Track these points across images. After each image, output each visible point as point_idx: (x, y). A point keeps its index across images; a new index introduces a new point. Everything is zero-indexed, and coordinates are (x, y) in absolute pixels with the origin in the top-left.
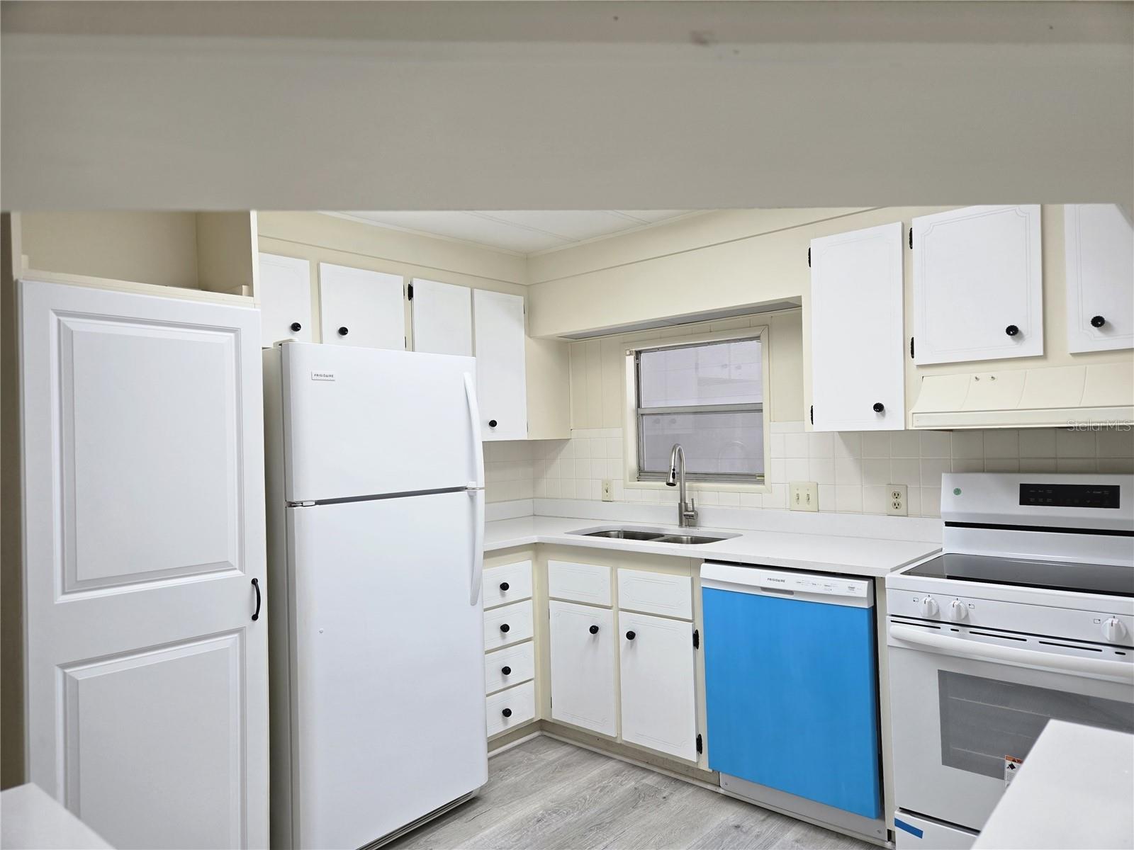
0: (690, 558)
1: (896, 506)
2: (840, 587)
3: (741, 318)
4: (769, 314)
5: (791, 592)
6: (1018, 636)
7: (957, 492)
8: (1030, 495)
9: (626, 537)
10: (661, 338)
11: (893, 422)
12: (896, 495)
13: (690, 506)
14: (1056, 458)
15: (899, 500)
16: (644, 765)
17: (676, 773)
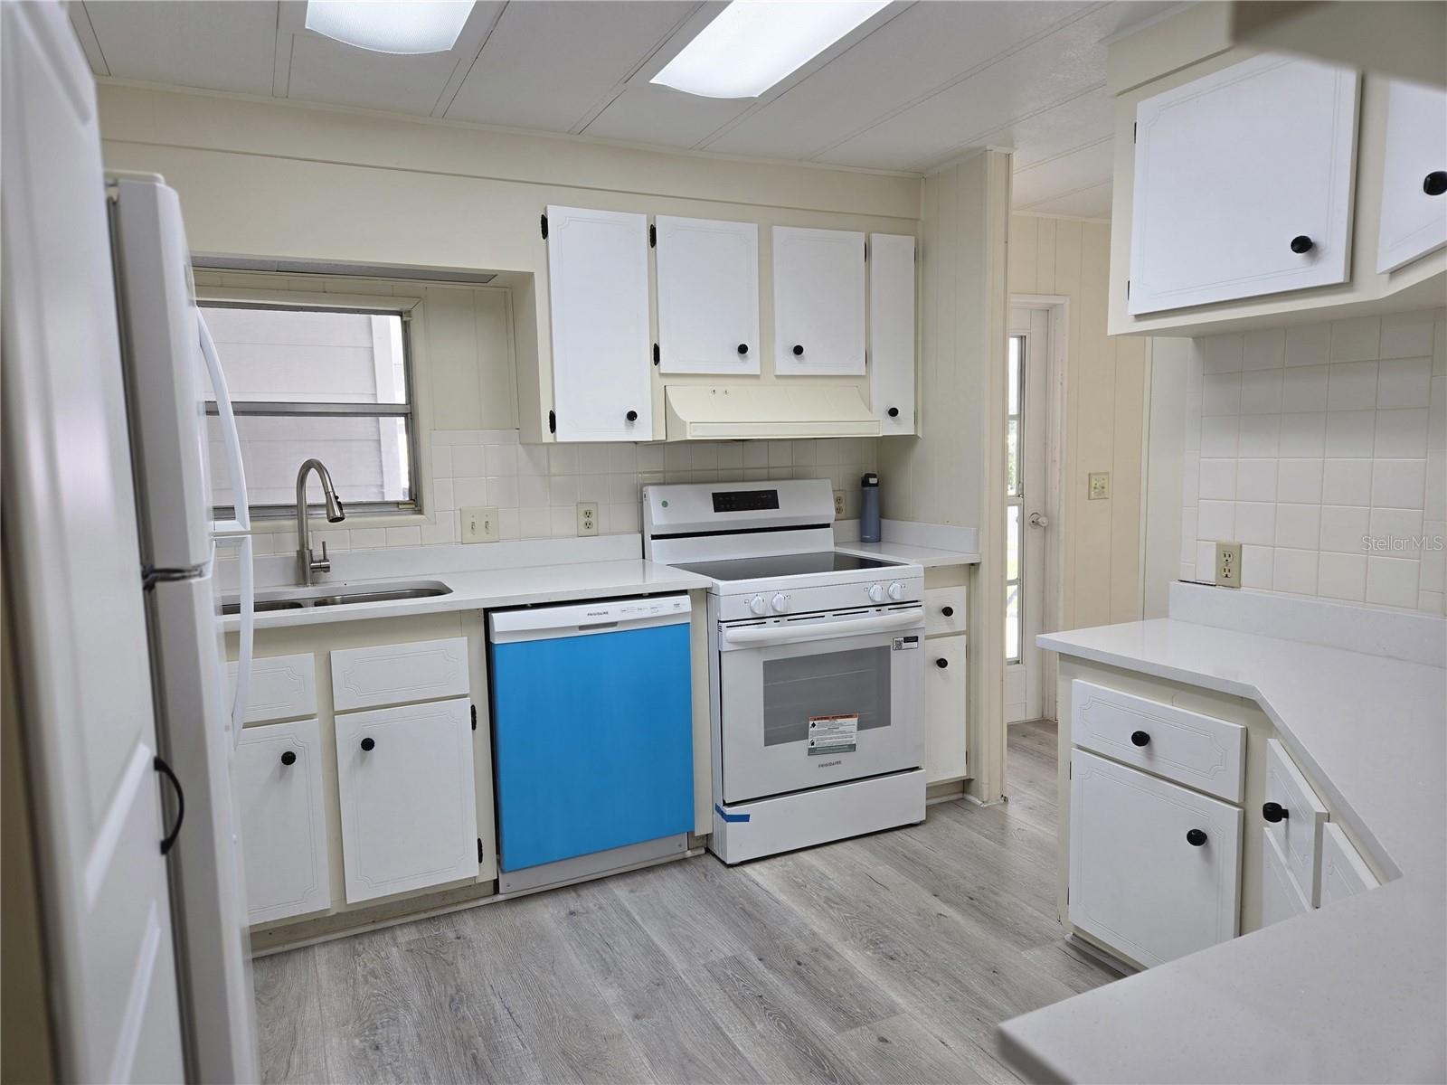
0: (460, 611)
1: (588, 525)
2: (666, 606)
3: (379, 282)
4: (423, 284)
5: (614, 624)
6: (817, 614)
7: (665, 504)
8: (724, 502)
9: (317, 604)
10: (221, 286)
11: (644, 431)
12: (588, 514)
13: (318, 553)
14: (743, 469)
15: (590, 519)
16: (372, 927)
17: (425, 911)
